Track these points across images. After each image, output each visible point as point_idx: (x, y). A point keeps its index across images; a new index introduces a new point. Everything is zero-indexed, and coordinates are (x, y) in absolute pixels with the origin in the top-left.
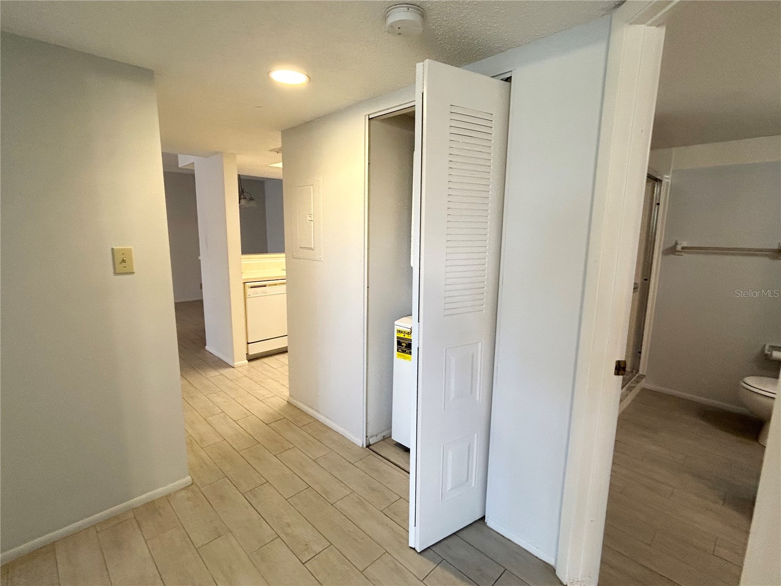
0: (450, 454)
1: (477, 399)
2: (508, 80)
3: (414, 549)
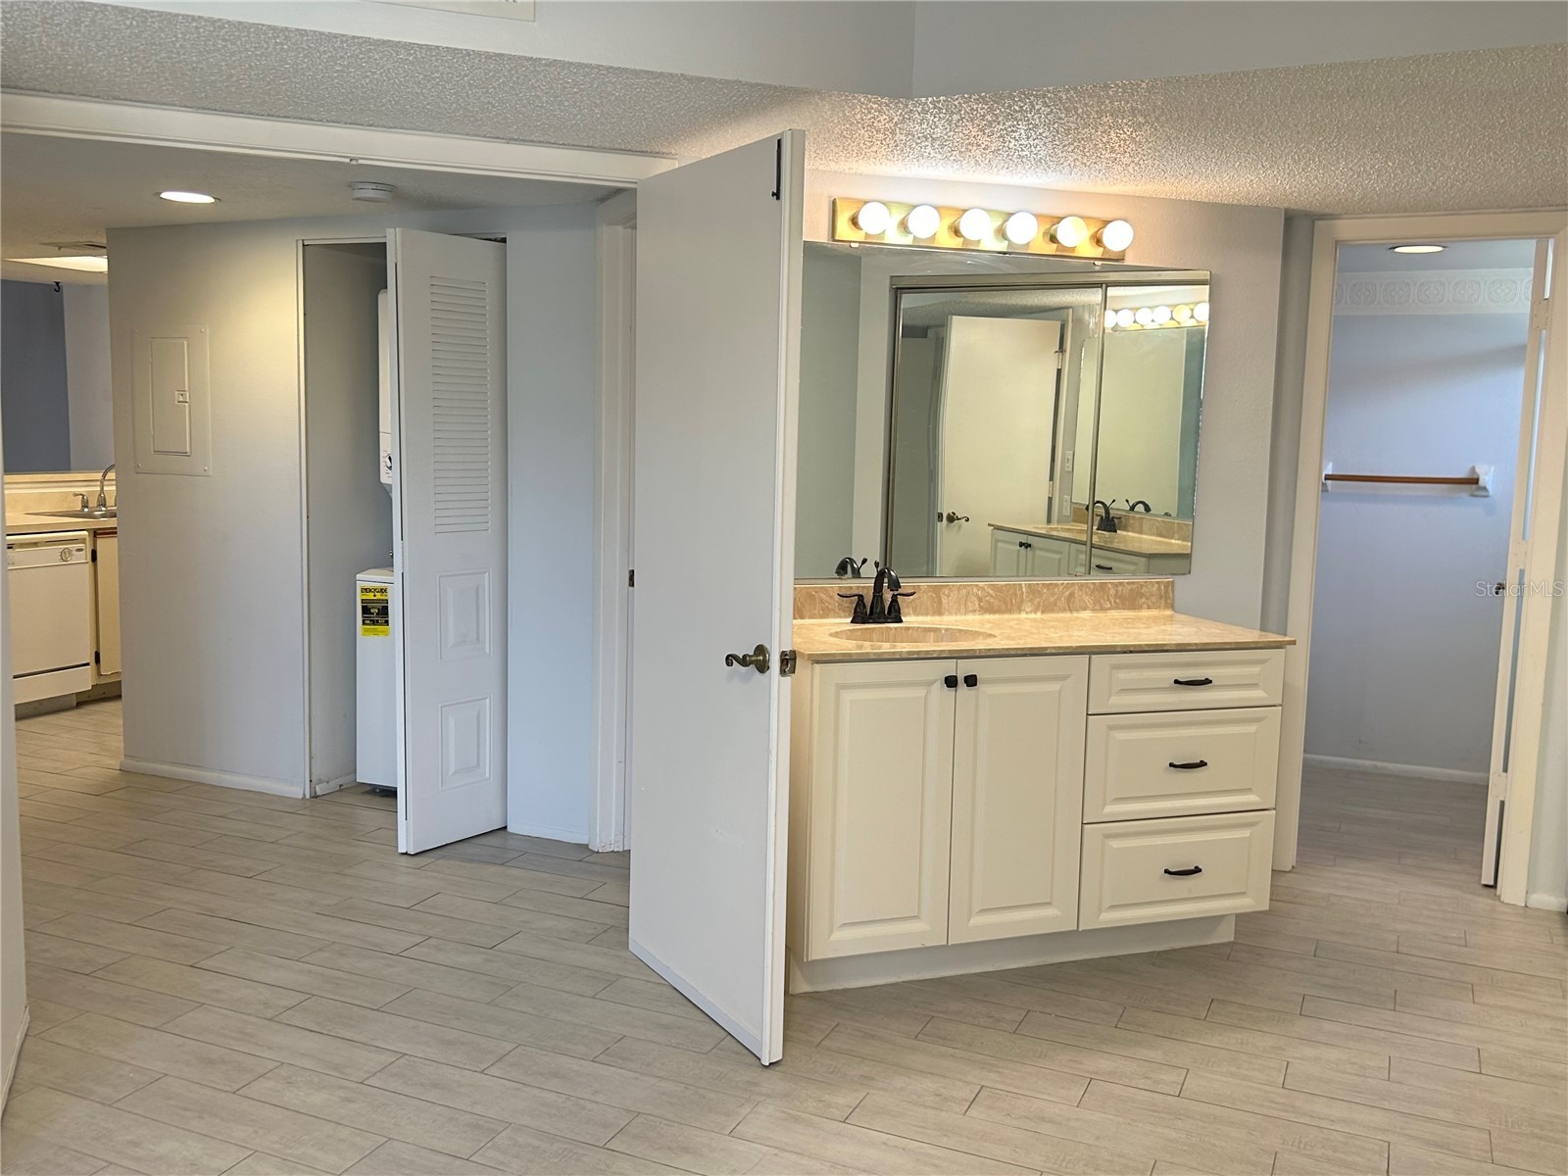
0: (452, 721)
1: (487, 651)
2: (504, 240)
3: (406, 854)
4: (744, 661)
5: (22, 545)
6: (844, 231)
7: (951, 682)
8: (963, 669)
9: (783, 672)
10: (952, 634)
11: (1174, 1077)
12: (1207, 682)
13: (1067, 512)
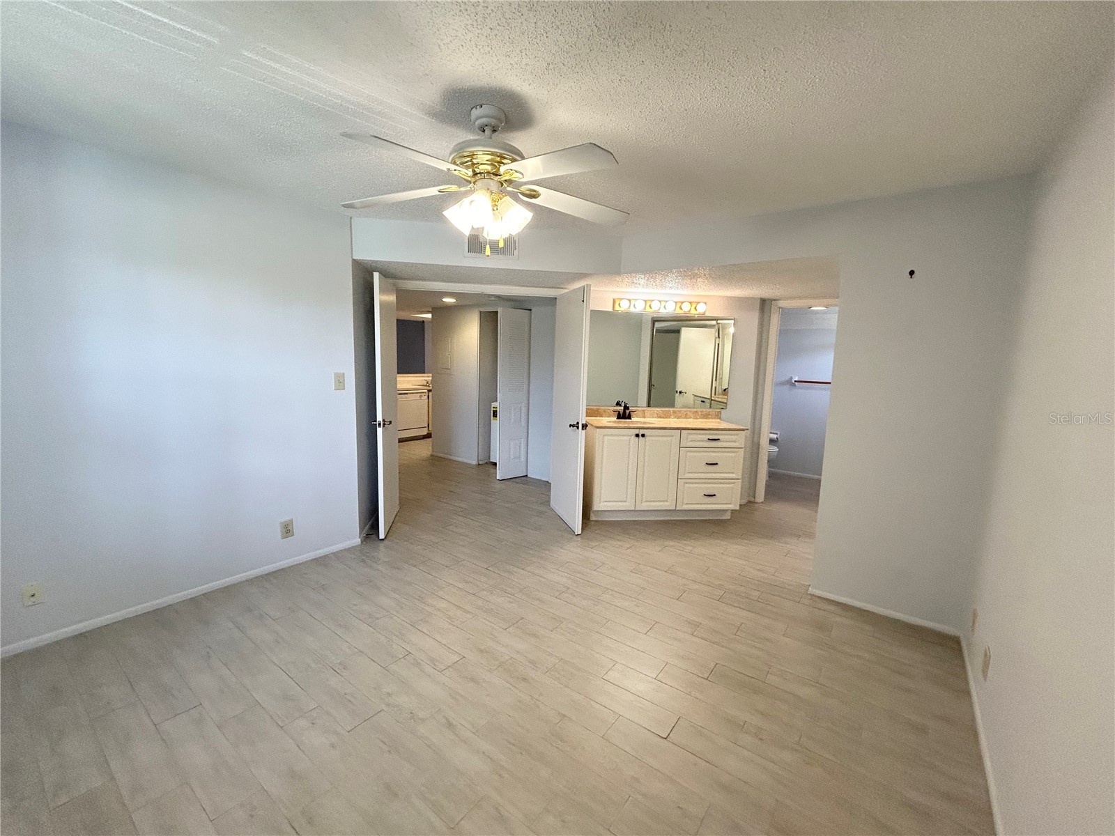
0: (512, 444)
1: (523, 425)
2: (531, 310)
3: (499, 480)
4: (573, 426)
5: (410, 393)
6: (617, 308)
7: (637, 435)
8: (642, 432)
9: (583, 429)
10: (645, 423)
11: (690, 548)
12: (719, 439)
13: (720, 392)
